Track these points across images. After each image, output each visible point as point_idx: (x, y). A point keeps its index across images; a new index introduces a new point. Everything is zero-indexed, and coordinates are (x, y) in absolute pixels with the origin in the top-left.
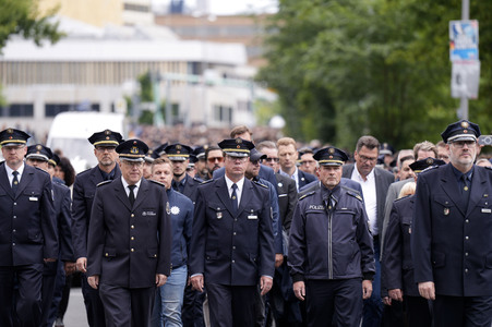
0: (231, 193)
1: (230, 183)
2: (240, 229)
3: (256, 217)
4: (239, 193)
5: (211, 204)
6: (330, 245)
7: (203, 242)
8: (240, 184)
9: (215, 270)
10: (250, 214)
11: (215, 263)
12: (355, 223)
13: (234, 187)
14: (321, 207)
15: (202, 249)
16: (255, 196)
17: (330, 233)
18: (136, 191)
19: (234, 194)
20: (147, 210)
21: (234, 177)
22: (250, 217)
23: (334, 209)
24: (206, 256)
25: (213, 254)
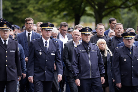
0: (45, 44)
1: (44, 41)
2: (49, 59)
3: (54, 54)
4: (48, 45)
5: (37, 49)
6: (90, 65)
7: (33, 63)
8: (48, 41)
9: (38, 75)
10: (52, 53)
11: (38, 72)
12: (98, 56)
13: (46, 42)
14: (84, 50)
15: (33, 66)
16: (54, 46)
17: (90, 60)
18: (7, 42)
19: (46, 45)
20: (12, 50)
21: (46, 38)
22: (52, 54)
23: (90, 51)
24: (34, 69)
25: (38, 69)
